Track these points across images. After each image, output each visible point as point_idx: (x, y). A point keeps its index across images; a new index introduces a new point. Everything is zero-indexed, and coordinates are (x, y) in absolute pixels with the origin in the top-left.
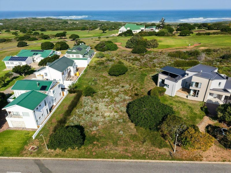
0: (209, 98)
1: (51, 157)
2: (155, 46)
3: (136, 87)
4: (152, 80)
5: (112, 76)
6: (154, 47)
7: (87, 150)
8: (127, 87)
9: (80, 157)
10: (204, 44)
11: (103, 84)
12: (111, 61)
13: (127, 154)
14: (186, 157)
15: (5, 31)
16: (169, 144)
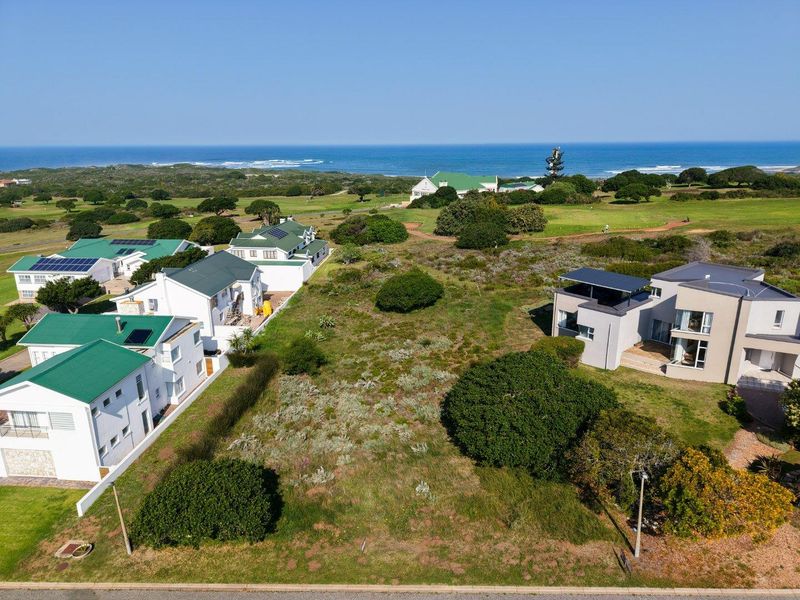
0: (744, 369)
1: (138, 580)
2: (536, 227)
3: (474, 343)
4: (531, 323)
5: (387, 314)
6: (530, 231)
7: (287, 552)
8: (442, 342)
9: (255, 580)
10: (702, 221)
11: (354, 338)
12: (385, 269)
13: (445, 565)
14: (684, 574)
15: (35, 200)
16: (613, 526)
